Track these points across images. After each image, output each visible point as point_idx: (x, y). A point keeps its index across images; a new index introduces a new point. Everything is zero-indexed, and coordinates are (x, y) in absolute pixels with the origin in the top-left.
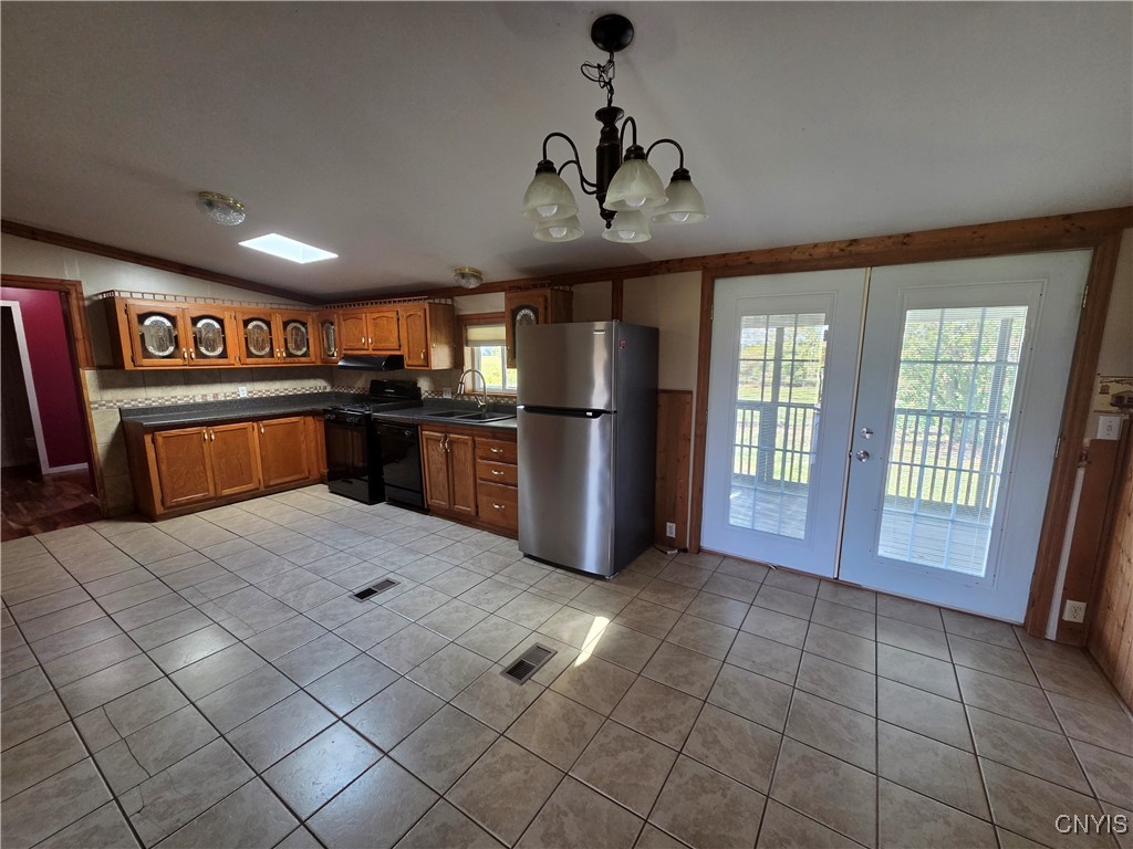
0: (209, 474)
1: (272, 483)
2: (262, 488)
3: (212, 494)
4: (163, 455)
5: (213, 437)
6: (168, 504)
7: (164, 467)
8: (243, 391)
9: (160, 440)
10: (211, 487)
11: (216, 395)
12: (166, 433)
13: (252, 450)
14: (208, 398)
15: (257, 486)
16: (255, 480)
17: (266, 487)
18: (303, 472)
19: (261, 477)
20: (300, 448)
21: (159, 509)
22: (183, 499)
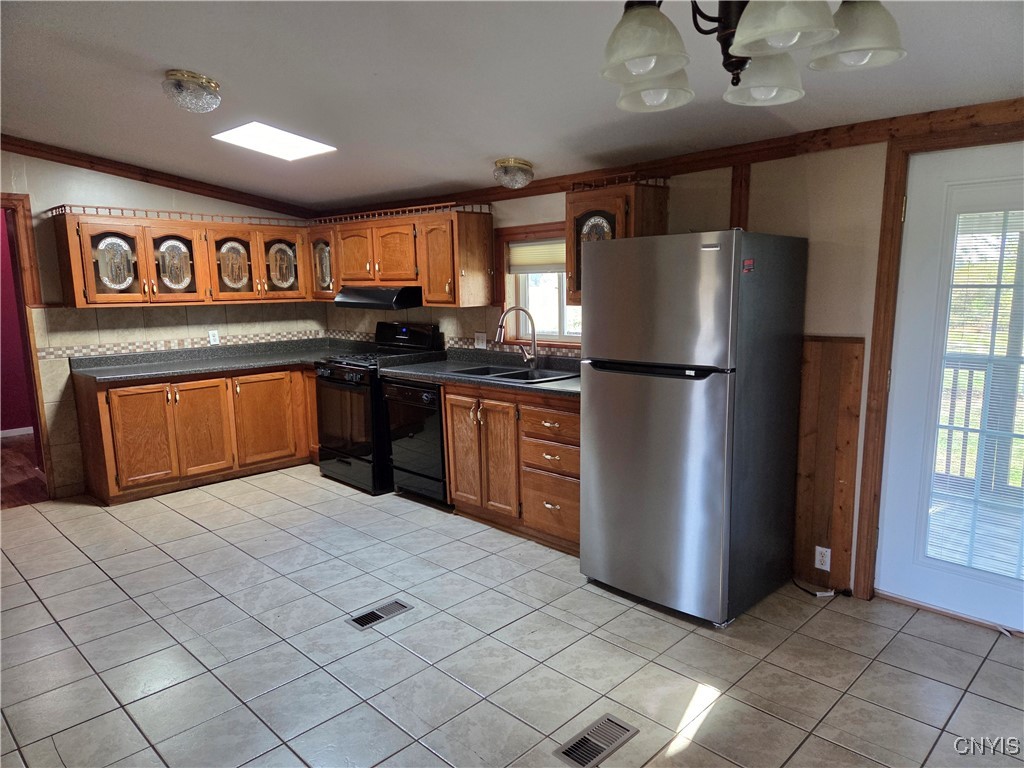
0: (173, 445)
1: (248, 461)
2: (236, 468)
3: (175, 473)
4: (118, 419)
5: (178, 397)
6: (124, 483)
7: (119, 435)
8: (215, 336)
9: (115, 399)
10: (175, 464)
11: (181, 342)
12: (121, 391)
13: (224, 416)
14: (172, 345)
15: (230, 464)
16: (228, 456)
17: (240, 466)
18: (288, 447)
19: (235, 452)
20: (285, 415)
21: (113, 490)
22: (141, 478)
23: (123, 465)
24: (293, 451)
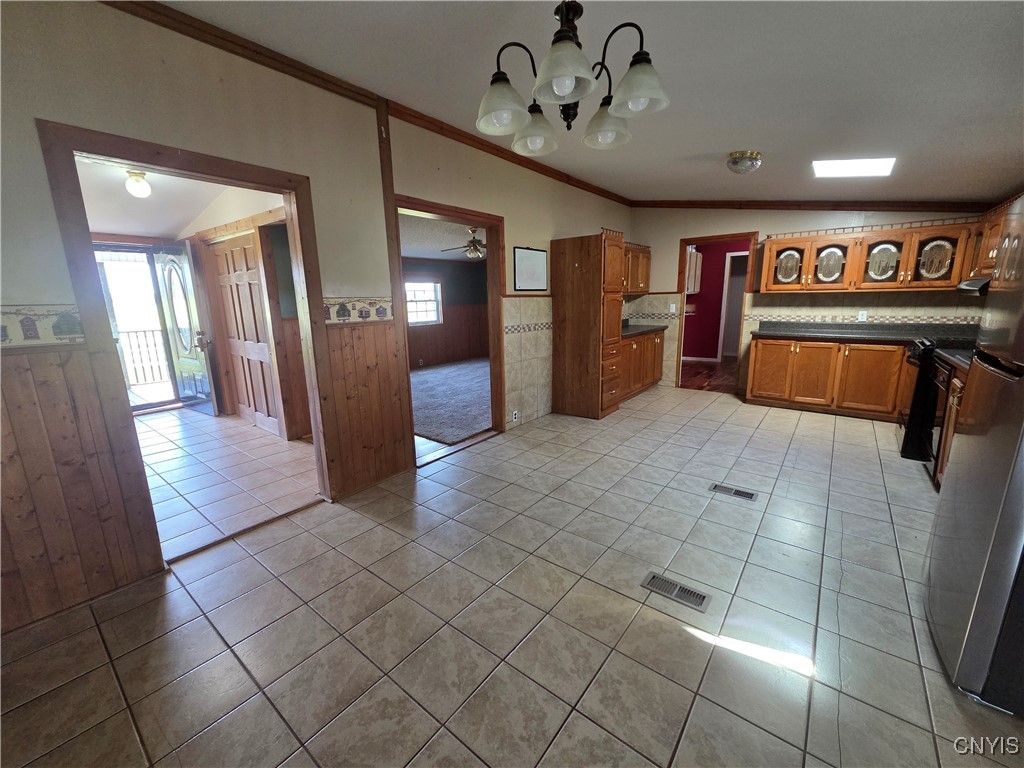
0: (788, 379)
1: (846, 404)
2: (834, 407)
3: (786, 396)
4: (759, 356)
5: (798, 350)
6: (754, 393)
7: (757, 366)
8: (862, 315)
9: (760, 345)
10: (787, 392)
11: (834, 318)
12: (765, 341)
13: (832, 369)
14: (827, 319)
15: (829, 402)
16: (828, 396)
17: (838, 407)
18: (886, 405)
19: (836, 397)
20: (889, 380)
21: (749, 396)
22: (764, 394)
23: (756, 383)
24: (890, 409)
